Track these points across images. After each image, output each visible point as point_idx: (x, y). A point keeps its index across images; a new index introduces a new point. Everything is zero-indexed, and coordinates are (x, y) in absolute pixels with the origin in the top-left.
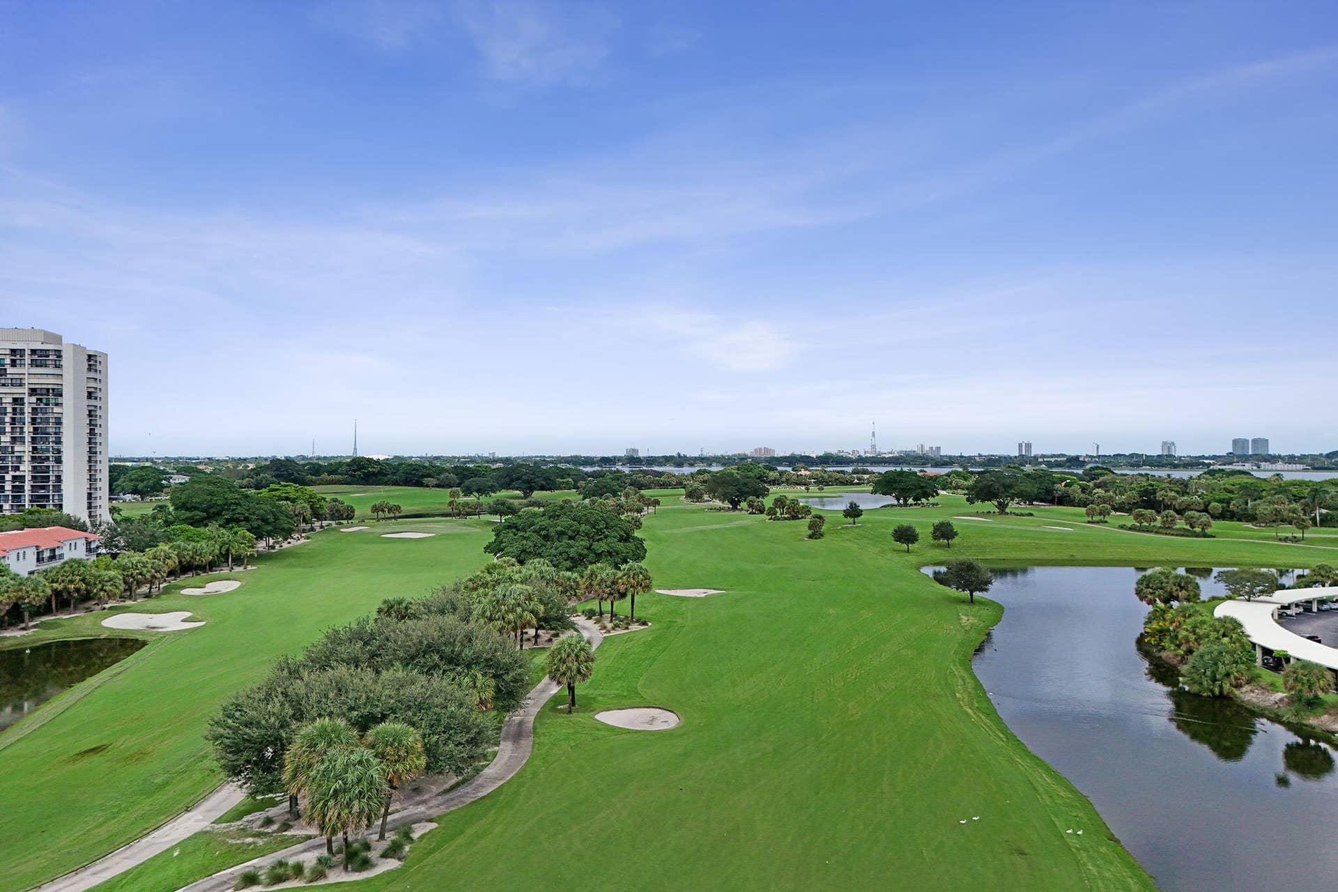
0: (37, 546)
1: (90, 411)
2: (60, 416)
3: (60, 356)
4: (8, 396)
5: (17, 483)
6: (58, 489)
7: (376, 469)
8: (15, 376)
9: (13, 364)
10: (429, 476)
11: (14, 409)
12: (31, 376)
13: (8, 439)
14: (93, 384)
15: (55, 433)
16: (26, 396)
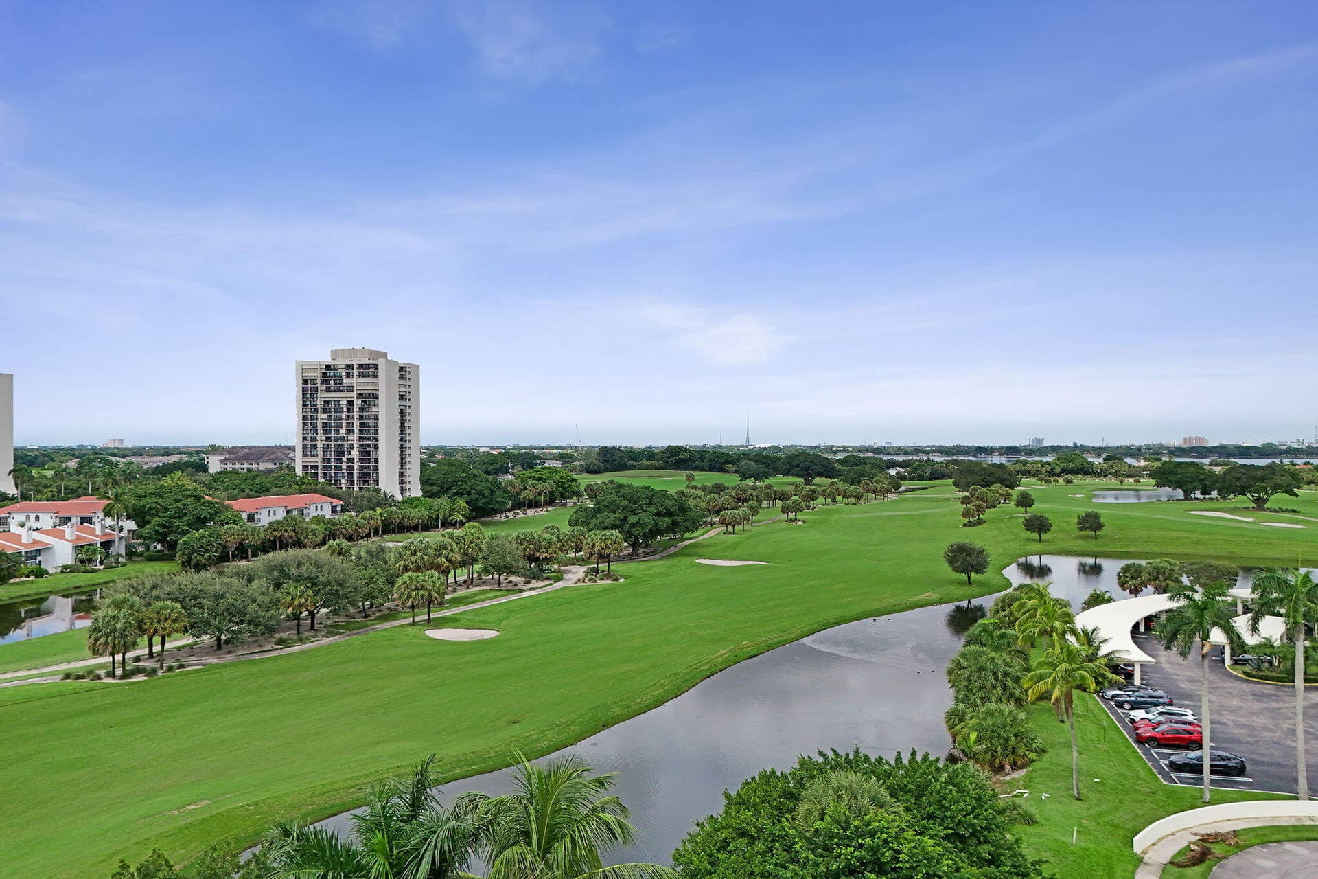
0: (286, 507)
1: (401, 410)
2: (377, 413)
3: (377, 369)
4: (344, 399)
5: (350, 464)
6: (376, 468)
7: (686, 456)
8: (348, 385)
9: (348, 375)
10: (729, 463)
11: (349, 409)
12: (360, 384)
13: (344, 431)
14: (402, 389)
15: (374, 427)
16: (355, 399)
